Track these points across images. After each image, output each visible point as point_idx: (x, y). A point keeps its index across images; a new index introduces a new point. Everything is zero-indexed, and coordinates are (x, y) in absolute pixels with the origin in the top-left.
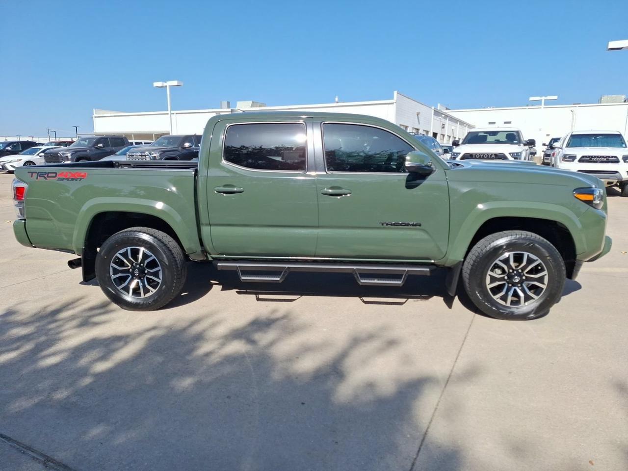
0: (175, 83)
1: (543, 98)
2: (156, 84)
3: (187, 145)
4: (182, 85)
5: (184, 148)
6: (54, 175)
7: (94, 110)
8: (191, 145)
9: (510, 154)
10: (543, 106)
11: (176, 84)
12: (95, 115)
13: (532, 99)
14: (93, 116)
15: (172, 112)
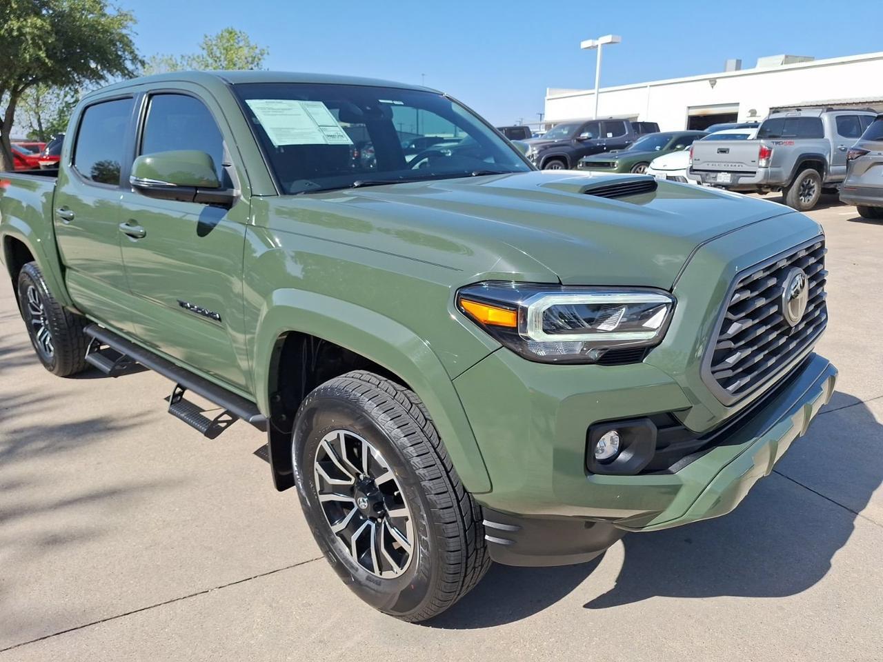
0: (608, 39)
2: (585, 44)
3: (586, 135)
4: (619, 40)
5: (580, 141)
7: (548, 89)
8: (591, 136)
11: (610, 41)
12: (548, 97)
14: (546, 98)
15: (601, 90)
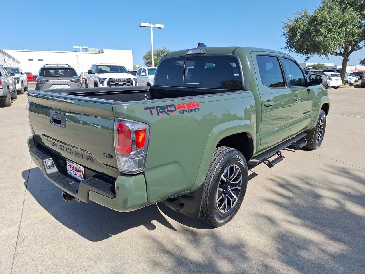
1: (81, 47)
6: (173, 108)
9: (133, 78)
10: (81, 52)
13: (74, 47)
